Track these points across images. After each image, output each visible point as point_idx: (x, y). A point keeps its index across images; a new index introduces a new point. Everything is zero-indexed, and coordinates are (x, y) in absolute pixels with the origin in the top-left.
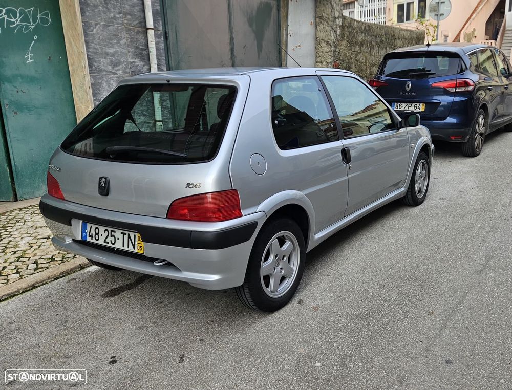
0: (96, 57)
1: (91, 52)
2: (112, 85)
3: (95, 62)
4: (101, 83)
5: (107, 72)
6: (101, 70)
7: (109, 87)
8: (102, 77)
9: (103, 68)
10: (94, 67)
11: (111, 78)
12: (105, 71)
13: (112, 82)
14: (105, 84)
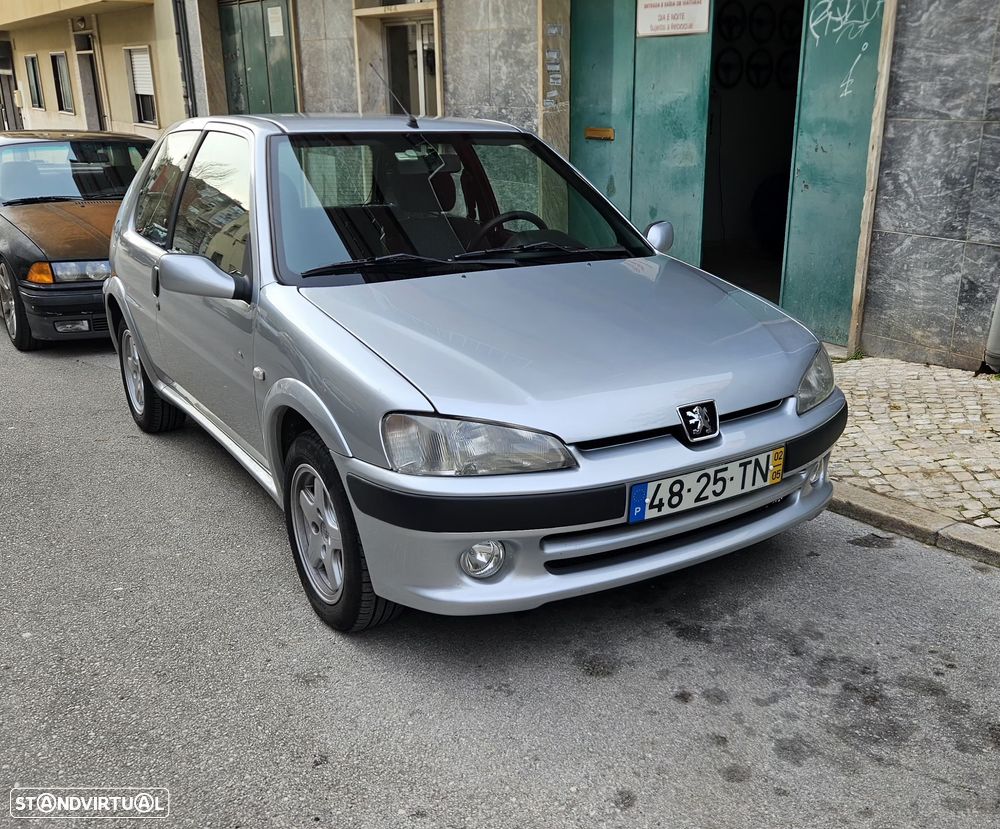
0: (912, 78)
1: (904, 69)
2: (931, 143)
3: (907, 90)
4: (909, 138)
5: (928, 112)
6: (916, 110)
7: (923, 147)
8: (914, 125)
9: (921, 103)
10: (901, 103)
11: (933, 126)
12: (924, 110)
13: (932, 137)
14: (915, 140)
